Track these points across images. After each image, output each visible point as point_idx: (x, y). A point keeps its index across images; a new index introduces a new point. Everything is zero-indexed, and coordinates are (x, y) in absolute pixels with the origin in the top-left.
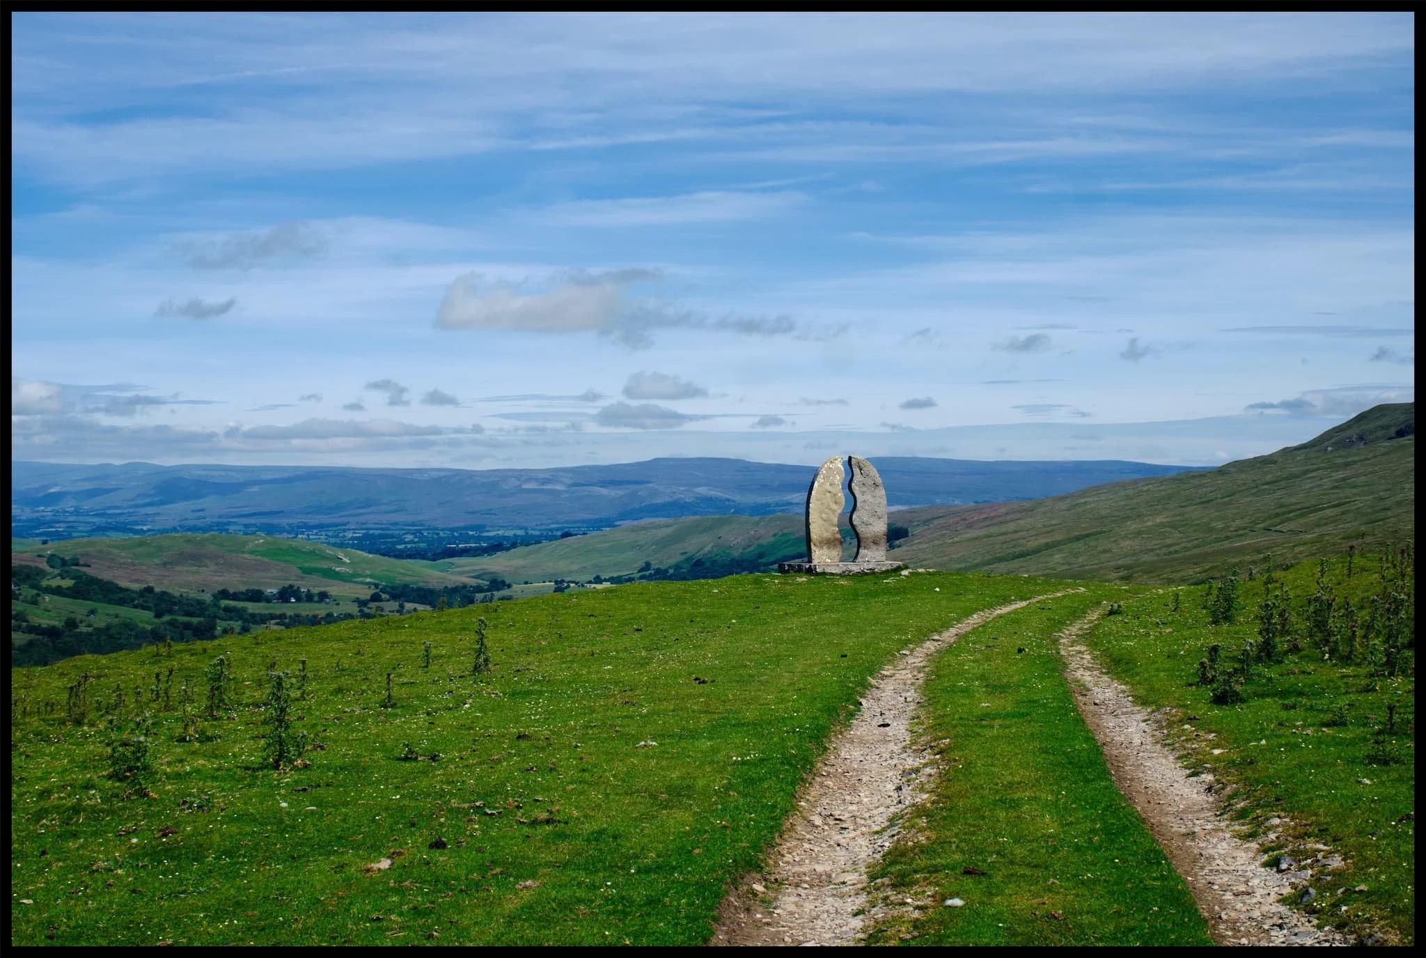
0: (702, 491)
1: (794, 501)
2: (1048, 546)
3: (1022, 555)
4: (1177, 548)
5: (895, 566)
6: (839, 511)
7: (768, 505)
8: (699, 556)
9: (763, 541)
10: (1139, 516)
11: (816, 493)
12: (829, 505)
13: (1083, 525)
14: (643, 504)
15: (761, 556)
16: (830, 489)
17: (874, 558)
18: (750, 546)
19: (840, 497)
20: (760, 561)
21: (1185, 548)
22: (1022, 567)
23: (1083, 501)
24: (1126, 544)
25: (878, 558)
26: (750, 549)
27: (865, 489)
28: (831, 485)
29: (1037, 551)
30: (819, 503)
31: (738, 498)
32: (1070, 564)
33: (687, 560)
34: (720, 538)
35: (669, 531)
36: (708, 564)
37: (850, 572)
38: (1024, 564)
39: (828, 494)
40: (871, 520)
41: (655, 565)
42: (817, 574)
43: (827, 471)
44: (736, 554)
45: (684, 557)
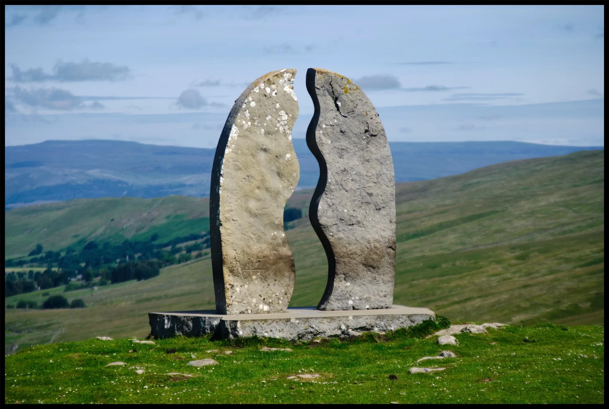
0: (95, 173)
1: (187, 183)
2: (441, 226)
3: (416, 235)
4: (571, 227)
5: (419, 321)
6: (288, 195)
7: (161, 187)
8: (92, 238)
9: (156, 223)
10: (532, 196)
11: (235, 152)
12: (263, 181)
13: (477, 206)
14: (35, 187)
15: (154, 237)
16: (266, 142)
17: (368, 300)
18: (143, 228)
19: (289, 163)
20: (153, 243)
21: (579, 227)
22: (416, 248)
23: (475, 181)
24: (518, 223)
25: (376, 301)
26: (143, 231)
27: (344, 143)
28: (268, 133)
29: (430, 231)
30: (241, 175)
31: (131, 180)
32: (463, 244)
33: (80, 242)
34: (112, 220)
35: (60, 213)
36: (101, 247)
37: (315, 334)
38: (418, 244)
39: (262, 156)
40: (360, 214)
41: (47, 248)
42: (240, 342)
43: (258, 101)
44: (129, 236)
45: (76, 240)
